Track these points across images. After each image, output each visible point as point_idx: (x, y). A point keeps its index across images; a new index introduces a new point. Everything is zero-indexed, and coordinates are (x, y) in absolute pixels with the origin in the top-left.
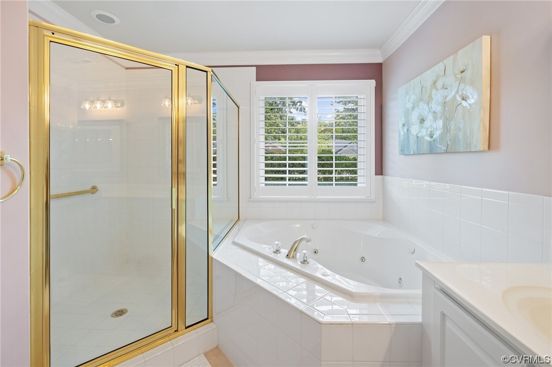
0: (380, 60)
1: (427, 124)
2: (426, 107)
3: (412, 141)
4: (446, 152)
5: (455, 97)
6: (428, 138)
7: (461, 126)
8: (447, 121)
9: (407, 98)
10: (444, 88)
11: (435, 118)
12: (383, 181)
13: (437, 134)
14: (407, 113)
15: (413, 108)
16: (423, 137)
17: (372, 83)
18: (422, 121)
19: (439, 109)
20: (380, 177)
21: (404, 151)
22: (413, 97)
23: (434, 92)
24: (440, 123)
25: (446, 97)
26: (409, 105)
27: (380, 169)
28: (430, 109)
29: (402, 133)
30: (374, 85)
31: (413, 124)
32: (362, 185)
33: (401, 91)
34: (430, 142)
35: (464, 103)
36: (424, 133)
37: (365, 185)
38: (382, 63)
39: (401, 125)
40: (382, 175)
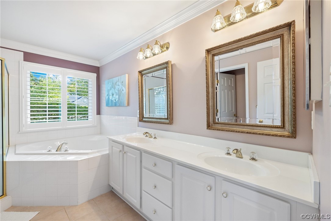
0: (99, 66)
1: (114, 96)
2: (114, 90)
3: (110, 101)
4: (119, 106)
5: (121, 89)
6: (114, 101)
7: (122, 98)
8: (119, 96)
9: (108, 85)
10: (118, 85)
11: (116, 95)
12: (100, 117)
13: (117, 100)
14: (108, 91)
15: (110, 90)
16: (113, 100)
17: (95, 75)
18: (113, 95)
19: (117, 92)
20: (98, 116)
21: (107, 105)
22: (110, 86)
23: (116, 86)
24: (117, 97)
25: (119, 88)
26: (109, 88)
27: (99, 113)
28: (115, 91)
29: (107, 98)
30: (96, 76)
31: (110, 95)
32: (91, 119)
33: (106, 82)
34: (115, 102)
35: (123, 92)
36: (113, 99)
37: (92, 119)
38: (99, 67)
39: (106, 95)
40: (99, 114)
